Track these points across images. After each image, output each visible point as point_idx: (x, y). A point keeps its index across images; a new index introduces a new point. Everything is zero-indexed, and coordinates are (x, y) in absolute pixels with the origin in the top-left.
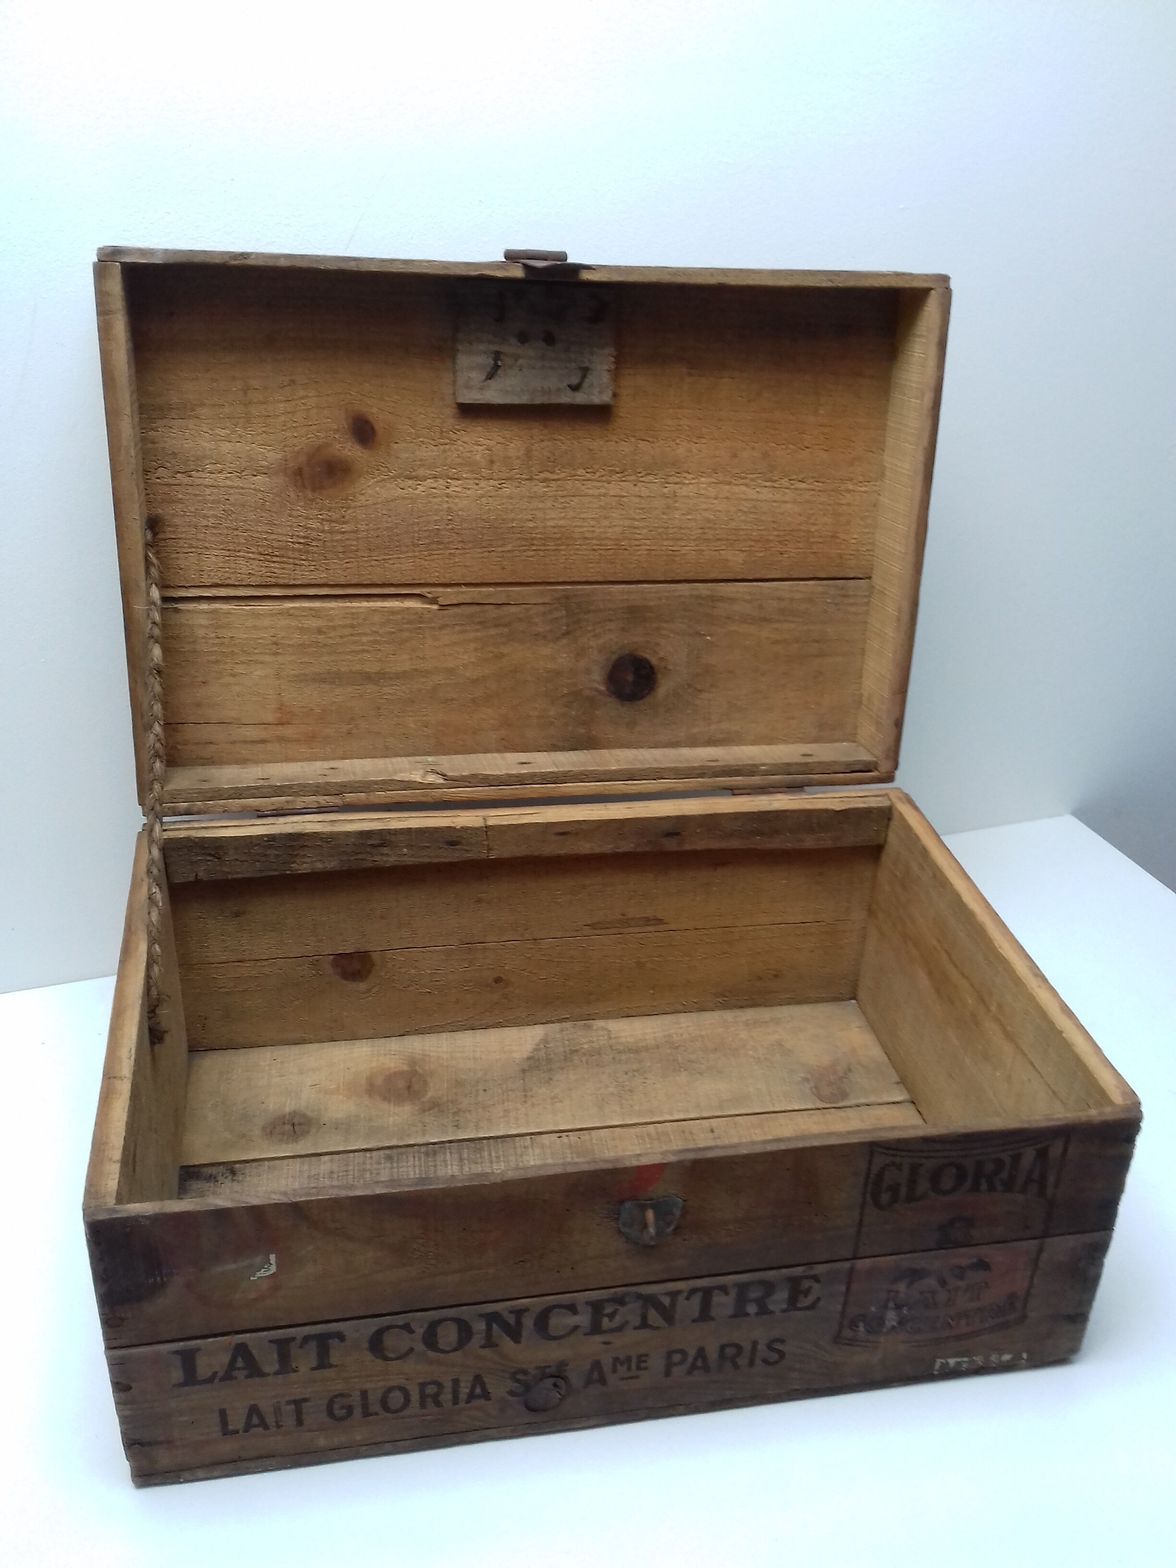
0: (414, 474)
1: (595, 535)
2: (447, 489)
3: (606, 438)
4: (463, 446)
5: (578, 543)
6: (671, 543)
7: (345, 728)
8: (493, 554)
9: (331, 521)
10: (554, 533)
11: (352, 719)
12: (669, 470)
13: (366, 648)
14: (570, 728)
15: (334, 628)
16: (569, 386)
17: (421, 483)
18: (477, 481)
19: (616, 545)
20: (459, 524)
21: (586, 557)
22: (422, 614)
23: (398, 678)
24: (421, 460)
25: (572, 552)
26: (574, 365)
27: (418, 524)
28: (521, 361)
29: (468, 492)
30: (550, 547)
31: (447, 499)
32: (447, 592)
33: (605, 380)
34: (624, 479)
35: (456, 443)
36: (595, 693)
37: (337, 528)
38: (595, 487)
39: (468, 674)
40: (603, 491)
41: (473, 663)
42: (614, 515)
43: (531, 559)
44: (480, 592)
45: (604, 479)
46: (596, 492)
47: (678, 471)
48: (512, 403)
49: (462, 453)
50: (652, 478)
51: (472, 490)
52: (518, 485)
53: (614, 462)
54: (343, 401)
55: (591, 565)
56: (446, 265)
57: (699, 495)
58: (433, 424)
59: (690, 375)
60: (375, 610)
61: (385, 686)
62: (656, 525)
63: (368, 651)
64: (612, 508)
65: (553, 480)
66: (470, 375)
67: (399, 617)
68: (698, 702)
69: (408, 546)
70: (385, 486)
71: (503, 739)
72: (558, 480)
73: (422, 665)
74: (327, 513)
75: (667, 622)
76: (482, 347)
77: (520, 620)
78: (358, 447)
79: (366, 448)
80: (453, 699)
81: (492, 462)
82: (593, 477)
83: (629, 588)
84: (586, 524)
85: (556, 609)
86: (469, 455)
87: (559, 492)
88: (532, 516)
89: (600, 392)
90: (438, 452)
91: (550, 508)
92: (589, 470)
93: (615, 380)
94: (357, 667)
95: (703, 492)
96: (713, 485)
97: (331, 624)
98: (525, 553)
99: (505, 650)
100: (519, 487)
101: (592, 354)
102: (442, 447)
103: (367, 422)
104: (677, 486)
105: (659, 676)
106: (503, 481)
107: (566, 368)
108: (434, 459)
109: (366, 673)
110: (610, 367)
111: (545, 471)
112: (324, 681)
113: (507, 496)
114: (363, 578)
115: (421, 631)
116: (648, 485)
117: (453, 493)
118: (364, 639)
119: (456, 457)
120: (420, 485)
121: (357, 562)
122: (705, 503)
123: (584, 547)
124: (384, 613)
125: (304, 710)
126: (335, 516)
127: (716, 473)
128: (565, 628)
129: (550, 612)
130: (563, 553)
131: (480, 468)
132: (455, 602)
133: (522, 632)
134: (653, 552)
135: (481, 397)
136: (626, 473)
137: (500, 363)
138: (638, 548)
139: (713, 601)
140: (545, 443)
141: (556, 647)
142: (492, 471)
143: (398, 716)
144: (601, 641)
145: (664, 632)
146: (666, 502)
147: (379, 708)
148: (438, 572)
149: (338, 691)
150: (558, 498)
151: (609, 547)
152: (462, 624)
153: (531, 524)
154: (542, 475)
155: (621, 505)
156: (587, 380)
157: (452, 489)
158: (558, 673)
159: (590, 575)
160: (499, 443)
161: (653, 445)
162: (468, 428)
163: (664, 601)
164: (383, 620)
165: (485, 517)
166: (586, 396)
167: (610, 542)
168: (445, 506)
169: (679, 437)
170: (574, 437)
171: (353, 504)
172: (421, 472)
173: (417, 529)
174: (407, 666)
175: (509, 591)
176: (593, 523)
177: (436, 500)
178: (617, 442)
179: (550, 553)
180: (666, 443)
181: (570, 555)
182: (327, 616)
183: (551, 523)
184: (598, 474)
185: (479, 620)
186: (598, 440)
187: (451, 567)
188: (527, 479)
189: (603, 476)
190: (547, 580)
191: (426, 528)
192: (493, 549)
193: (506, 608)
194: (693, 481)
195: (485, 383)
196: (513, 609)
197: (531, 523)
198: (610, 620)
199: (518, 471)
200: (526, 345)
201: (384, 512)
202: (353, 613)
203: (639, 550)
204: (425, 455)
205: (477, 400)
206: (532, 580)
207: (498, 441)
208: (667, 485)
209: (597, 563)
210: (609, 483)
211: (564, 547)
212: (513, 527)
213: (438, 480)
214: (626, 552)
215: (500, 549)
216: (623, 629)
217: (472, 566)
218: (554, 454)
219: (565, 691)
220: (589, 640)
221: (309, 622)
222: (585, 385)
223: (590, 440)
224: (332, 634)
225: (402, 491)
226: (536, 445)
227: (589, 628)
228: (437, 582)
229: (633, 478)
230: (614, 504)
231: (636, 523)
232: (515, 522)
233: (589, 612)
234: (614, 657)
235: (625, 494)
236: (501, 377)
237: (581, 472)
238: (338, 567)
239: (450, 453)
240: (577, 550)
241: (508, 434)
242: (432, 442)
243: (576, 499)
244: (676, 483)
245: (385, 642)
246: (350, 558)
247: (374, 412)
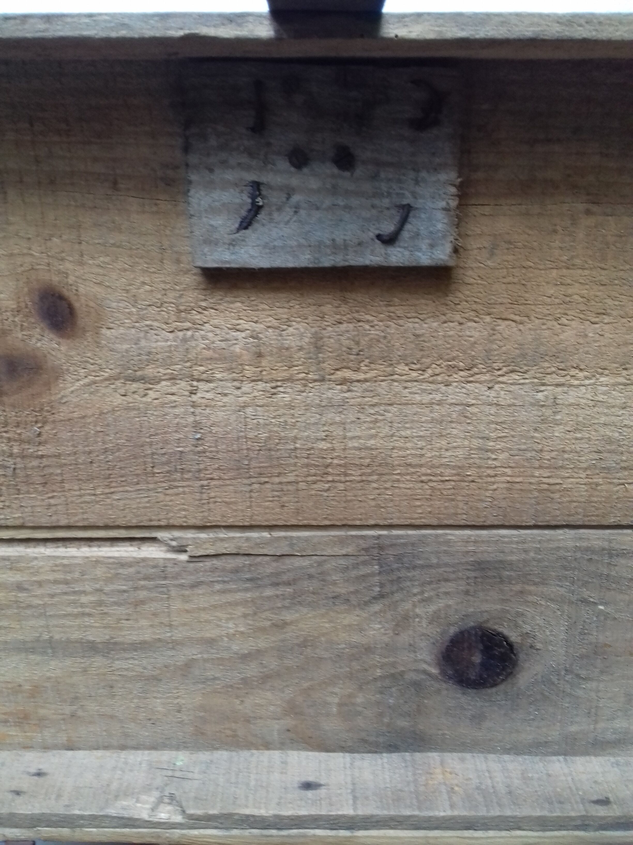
0: (139, 373)
1: (423, 461)
2: (193, 396)
3: (444, 318)
4: (212, 331)
5: (398, 471)
6: (546, 473)
7: (68, 709)
8: (268, 486)
9: (22, 441)
10: (360, 458)
11: (76, 698)
12: (546, 364)
13: (87, 610)
14: (386, 720)
15: (40, 584)
16: (379, 237)
17: (151, 386)
18: (237, 384)
19: (458, 475)
20: (213, 445)
21: (409, 492)
22: (165, 567)
23: (135, 650)
24: (149, 353)
25: (388, 485)
26: (386, 202)
27: (151, 444)
28: (296, 198)
29: (225, 399)
30: (354, 478)
31: (192, 410)
32: (199, 538)
33: (440, 226)
34: (471, 379)
35: (203, 328)
36: (423, 677)
37: (31, 450)
38: (424, 391)
39: (235, 648)
40: (438, 397)
41: (242, 633)
42: (455, 432)
43: (326, 494)
44: (248, 539)
45: (439, 378)
46: (426, 398)
47: (562, 366)
48: (283, 266)
49: (213, 343)
50: (517, 377)
51: (231, 396)
52: (303, 389)
53: (454, 354)
54: (21, 265)
55: (418, 503)
56: (126, 21)
57: (596, 403)
58: (165, 300)
59: (588, 212)
60: (97, 562)
61: (118, 659)
62: (523, 447)
63: (89, 615)
64: (451, 422)
65: (358, 381)
66: (212, 222)
67: (132, 570)
68: (580, 693)
69: (137, 475)
70: (97, 391)
71: (288, 730)
72: (366, 380)
73: (169, 634)
74: (14, 429)
75: (535, 584)
76: (230, 176)
77: (311, 577)
78: (52, 336)
79: (62, 336)
80: (215, 679)
81: (260, 355)
82: (422, 377)
83: (477, 536)
84: (409, 445)
85: (365, 563)
86: (223, 345)
87: (367, 399)
88: (324, 434)
89: (432, 246)
90: (175, 341)
91: (353, 422)
92: (414, 367)
93: (458, 226)
94: (75, 635)
95: (600, 398)
96: (621, 387)
97: (35, 579)
98: (315, 486)
99: (288, 616)
100: (303, 392)
101: (417, 182)
102: (181, 334)
103: (61, 298)
104: (560, 389)
105: (522, 656)
106: (279, 384)
107: (373, 206)
108: (170, 352)
109: (89, 642)
110: (448, 204)
111: (343, 368)
112: (33, 651)
113: (286, 405)
114: (76, 519)
115: (164, 590)
116: (512, 388)
117: (203, 401)
118: (84, 599)
119: (204, 348)
120: (150, 389)
121: (66, 497)
122: (606, 415)
123: (408, 477)
124: (110, 566)
125: (10, 686)
126: (26, 434)
127: (626, 369)
128: (378, 589)
129: (356, 566)
130: (375, 485)
131: (241, 365)
132: (212, 552)
133: (314, 593)
134: (518, 486)
135: (233, 257)
136: (475, 370)
137: (260, 201)
138: (493, 479)
139: (611, 556)
140: (344, 327)
141: (365, 615)
142: (259, 369)
143: (139, 698)
144: (432, 608)
145: (530, 598)
146: (540, 414)
147: (112, 687)
148: (184, 510)
149: (53, 663)
150: (366, 407)
151: (447, 478)
152: (224, 582)
153: (323, 445)
154: (340, 374)
155: (466, 417)
156: (408, 227)
157: (199, 395)
158: (368, 650)
159: (416, 516)
160: (269, 327)
161: (521, 327)
162: (220, 304)
163: (532, 554)
164: (110, 575)
165: (251, 435)
166: (407, 253)
167: (448, 471)
168: (191, 419)
169: (566, 314)
170: (389, 316)
171: (51, 418)
172: (150, 371)
173: (149, 452)
174: (147, 636)
175: (292, 537)
176: (421, 444)
177: (177, 411)
178: (461, 324)
179: (354, 485)
180: (544, 324)
181: (386, 489)
182: (29, 568)
183: (356, 444)
184: (430, 371)
185: (248, 576)
186: (428, 321)
187: (203, 504)
188: (315, 381)
189: (437, 375)
190: (350, 523)
191: (163, 451)
192: (266, 480)
193: (288, 561)
194: (587, 382)
195: (237, 235)
196: (298, 562)
197: (323, 442)
198: (447, 580)
199: (300, 367)
200: (305, 170)
201: (99, 429)
202: (64, 566)
203: (494, 483)
204: (154, 345)
205: (228, 262)
206: (327, 523)
207: (269, 324)
208: (543, 388)
209: (427, 499)
210: (448, 385)
211: (375, 477)
212: (296, 449)
213: (178, 382)
214: (472, 485)
215: (277, 480)
216: (467, 593)
217: (235, 503)
218: (358, 343)
219: (379, 672)
220: (414, 606)
221: (4, 576)
222: (405, 234)
223: (417, 320)
224: (39, 592)
225: (124, 398)
226: (330, 329)
227: (415, 591)
228: (185, 524)
229: (487, 377)
230: (454, 415)
231: (492, 444)
232: (299, 442)
233: (414, 567)
234: (453, 630)
235: (474, 402)
236: (263, 225)
237: (401, 368)
238: (38, 503)
239: (193, 343)
240: (398, 481)
241: (283, 313)
242: (164, 327)
243: (393, 409)
244: (557, 385)
245: (116, 603)
246: (53, 491)
247: (70, 282)
